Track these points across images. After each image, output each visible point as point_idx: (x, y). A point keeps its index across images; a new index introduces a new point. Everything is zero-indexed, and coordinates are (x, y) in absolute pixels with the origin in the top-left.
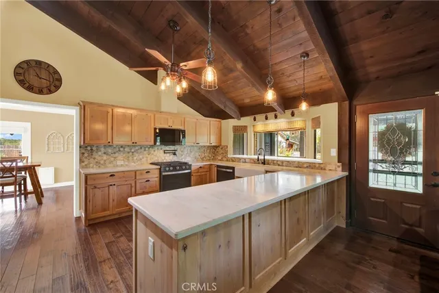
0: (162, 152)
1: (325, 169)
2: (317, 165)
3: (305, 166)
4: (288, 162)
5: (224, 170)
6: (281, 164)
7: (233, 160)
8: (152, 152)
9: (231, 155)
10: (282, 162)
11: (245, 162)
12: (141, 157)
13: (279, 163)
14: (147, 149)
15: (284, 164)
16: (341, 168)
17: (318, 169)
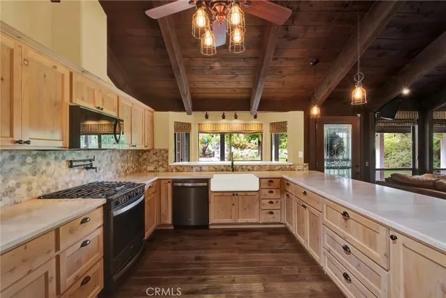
0: (64, 164)
1: (294, 170)
2: (288, 167)
3: (277, 168)
4: (259, 166)
5: (180, 184)
6: (251, 169)
7: (178, 169)
8: (44, 167)
9: (172, 163)
10: (253, 167)
11: (201, 171)
12: (12, 183)
13: (249, 167)
14: (29, 160)
15: (255, 169)
16: (307, 167)
17: (288, 170)
